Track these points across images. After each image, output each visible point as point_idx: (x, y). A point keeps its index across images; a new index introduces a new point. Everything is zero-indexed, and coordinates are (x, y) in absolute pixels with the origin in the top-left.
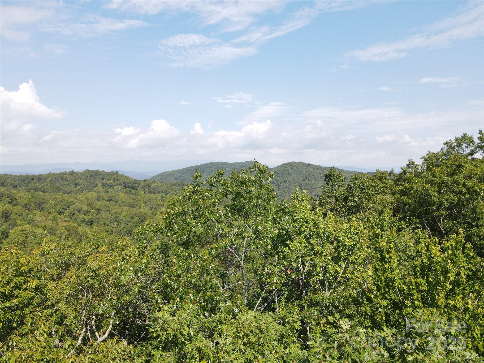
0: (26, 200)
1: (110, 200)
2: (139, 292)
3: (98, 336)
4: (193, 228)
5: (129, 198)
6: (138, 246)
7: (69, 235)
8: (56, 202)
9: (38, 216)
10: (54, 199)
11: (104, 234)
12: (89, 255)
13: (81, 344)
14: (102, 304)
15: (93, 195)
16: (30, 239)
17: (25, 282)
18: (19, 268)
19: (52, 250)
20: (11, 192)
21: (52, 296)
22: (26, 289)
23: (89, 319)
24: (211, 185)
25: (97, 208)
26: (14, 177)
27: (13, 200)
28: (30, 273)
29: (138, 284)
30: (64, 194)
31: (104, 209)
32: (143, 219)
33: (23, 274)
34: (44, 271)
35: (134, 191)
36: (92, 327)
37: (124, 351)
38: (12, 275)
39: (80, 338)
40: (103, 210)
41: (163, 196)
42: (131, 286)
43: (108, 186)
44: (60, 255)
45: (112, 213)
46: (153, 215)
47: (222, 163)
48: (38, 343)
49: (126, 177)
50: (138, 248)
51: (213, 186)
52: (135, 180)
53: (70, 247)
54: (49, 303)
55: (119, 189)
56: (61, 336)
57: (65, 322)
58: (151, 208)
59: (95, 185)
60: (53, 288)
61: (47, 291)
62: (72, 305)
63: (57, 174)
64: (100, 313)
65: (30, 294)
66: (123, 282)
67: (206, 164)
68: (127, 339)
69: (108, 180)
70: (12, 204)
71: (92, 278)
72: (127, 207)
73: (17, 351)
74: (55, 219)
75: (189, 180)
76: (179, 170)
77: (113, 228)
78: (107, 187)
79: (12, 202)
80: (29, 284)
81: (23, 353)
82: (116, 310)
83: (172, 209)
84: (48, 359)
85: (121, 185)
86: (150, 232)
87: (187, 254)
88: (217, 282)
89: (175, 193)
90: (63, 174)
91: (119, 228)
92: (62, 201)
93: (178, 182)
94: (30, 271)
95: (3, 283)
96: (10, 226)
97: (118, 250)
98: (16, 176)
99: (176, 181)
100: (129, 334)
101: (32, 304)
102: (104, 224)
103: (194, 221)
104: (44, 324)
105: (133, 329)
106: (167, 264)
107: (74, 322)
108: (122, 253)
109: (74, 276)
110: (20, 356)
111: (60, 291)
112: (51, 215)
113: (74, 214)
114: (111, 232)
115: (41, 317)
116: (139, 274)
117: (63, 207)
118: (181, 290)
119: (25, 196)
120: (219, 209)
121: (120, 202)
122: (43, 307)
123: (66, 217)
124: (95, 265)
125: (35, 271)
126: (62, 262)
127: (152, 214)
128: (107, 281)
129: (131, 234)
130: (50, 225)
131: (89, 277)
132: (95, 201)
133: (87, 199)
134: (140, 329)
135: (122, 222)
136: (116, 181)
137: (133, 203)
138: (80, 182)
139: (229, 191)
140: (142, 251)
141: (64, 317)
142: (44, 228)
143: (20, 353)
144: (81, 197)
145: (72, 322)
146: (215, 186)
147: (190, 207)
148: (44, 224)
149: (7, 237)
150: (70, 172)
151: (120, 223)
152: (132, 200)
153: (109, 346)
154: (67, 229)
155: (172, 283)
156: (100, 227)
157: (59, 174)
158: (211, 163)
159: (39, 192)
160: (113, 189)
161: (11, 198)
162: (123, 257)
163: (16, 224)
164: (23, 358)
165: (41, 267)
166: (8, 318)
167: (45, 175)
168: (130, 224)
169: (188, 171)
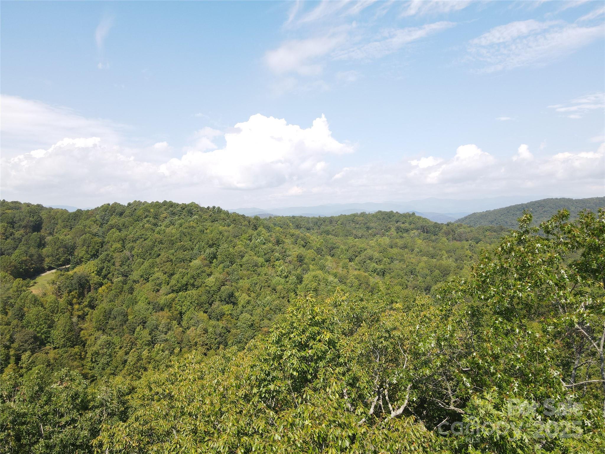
0: (319, 244)
1: (405, 247)
2: (442, 366)
3: (391, 409)
4: (518, 293)
5: (428, 245)
6: (441, 308)
7: (360, 285)
8: (347, 247)
9: (329, 262)
10: (345, 244)
11: (398, 288)
12: (382, 311)
13: (374, 413)
14: (396, 373)
15: (386, 240)
16: (322, 286)
17: (319, 333)
18: (314, 318)
19: (343, 301)
20: (305, 235)
21: (346, 353)
22: (320, 341)
23: (381, 386)
24: (548, 232)
25: (389, 256)
26: (307, 220)
27: (307, 244)
28: (324, 324)
29: (441, 357)
30: (355, 238)
31: (398, 258)
32: (445, 273)
33: (317, 324)
34: (336, 324)
35: (434, 238)
36: (384, 396)
37: (424, 437)
38: (307, 324)
39: (373, 406)
40: (397, 260)
41: (472, 244)
42: (432, 356)
43: (403, 230)
44: (351, 308)
45: (408, 264)
46: (459, 268)
47: (563, 200)
48: (330, 402)
49: (424, 220)
50: (441, 311)
51: (551, 234)
52: (436, 223)
53: (362, 300)
54: (341, 360)
55: (416, 234)
56: (354, 400)
57: (357, 385)
58: (456, 260)
59: (388, 229)
60: (345, 345)
61: (340, 347)
62: (364, 367)
63: (348, 216)
64: (395, 383)
65: (324, 347)
66: (422, 351)
67: (536, 202)
68: (424, 421)
69: (403, 223)
70: (306, 247)
71: (386, 339)
72: (424, 257)
73: (310, 406)
74: (345, 267)
75: (509, 224)
76: (495, 210)
77: (408, 281)
78: (401, 231)
79: (306, 246)
80: (322, 336)
81: (316, 410)
82: (412, 382)
83: (486, 264)
84: (340, 422)
85: (418, 229)
86: (456, 292)
87: (509, 328)
88: (556, 374)
89: (488, 240)
90: (355, 215)
91: (415, 282)
92: (353, 246)
93: (493, 226)
94: (324, 321)
95: (300, 331)
96: (304, 270)
97: (416, 309)
98: (310, 218)
99: (491, 225)
100: (427, 414)
101: (325, 358)
102: (398, 276)
103: (519, 282)
104: (336, 383)
105: (433, 410)
106: (478, 336)
107: (366, 387)
108: (420, 313)
109: (366, 334)
110: (313, 411)
111: (353, 349)
112: (342, 262)
113: (365, 262)
114: (406, 287)
115: (333, 374)
116: (442, 344)
117: (354, 253)
118: (499, 376)
119: (317, 240)
120: (560, 268)
121: (417, 250)
122: (336, 363)
123: (356, 265)
124: (389, 325)
125: (328, 323)
126: (354, 316)
127: (457, 267)
128: (402, 345)
129: (429, 290)
130: (341, 272)
131: (382, 337)
132: (388, 248)
133: (380, 245)
134: (441, 412)
135: (419, 275)
136: (412, 224)
137: (433, 252)
138: (372, 225)
139: (577, 242)
140: (445, 315)
141: (356, 379)
142: (335, 276)
143: (313, 409)
144: (372, 243)
145: (365, 387)
146: (554, 234)
147: (512, 262)
148: (335, 271)
149: (301, 282)
150: (362, 213)
151: (417, 276)
152: (431, 249)
153: (405, 425)
154: (357, 278)
155: (486, 364)
156: (393, 279)
157: (350, 216)
158: (544, 200)
159: (330, 236)
160: (409, 234)
161: (305, 241)
162: (421, 319)
163: (309, 270)
164: (316, 415)
165: (334, 319)
166: (304, 369)
167: (336, 217)
168: (428, 278)
169: (508, 212)
